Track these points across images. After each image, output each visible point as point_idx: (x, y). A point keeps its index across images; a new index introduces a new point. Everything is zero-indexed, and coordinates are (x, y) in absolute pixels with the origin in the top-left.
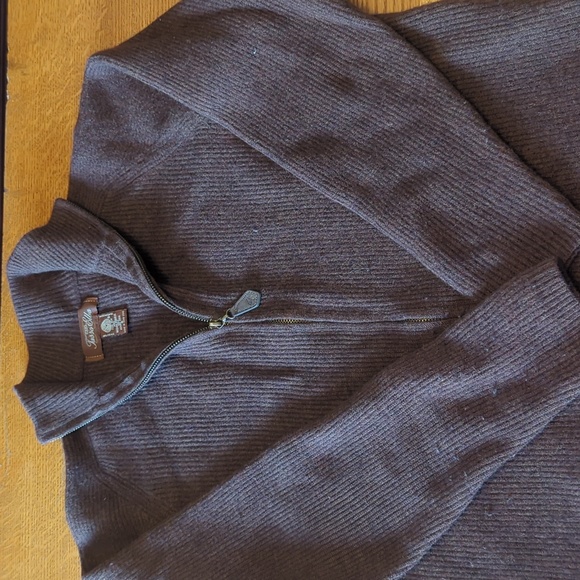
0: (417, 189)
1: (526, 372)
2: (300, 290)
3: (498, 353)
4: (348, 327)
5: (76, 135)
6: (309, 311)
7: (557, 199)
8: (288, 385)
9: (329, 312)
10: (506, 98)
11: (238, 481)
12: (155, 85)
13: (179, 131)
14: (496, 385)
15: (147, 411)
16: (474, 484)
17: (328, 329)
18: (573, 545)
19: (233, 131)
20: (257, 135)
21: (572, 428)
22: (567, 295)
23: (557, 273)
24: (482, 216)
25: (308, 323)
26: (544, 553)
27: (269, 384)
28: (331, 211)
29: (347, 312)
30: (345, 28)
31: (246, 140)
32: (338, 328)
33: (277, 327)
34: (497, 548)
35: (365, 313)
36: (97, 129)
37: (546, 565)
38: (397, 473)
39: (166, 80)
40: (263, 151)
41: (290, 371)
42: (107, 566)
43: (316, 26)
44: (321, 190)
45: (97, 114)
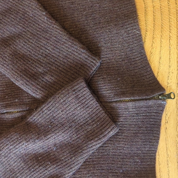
0: (11, 43)
1: (70, 137)
3: (56, 128)
24: (45, 57)
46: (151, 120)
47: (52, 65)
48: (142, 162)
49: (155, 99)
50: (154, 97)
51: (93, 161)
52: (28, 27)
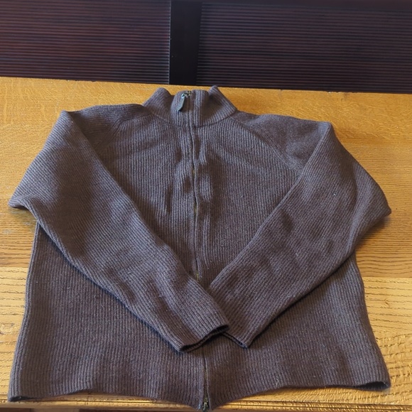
0: (264, 266)
1: (171, 311)
2: (212, 215)
3: (180, 297)
4: (192, 236)
5: (290, 117)
6: (201, 219)
7: (259, 327)
8: (162, 209)
9: (200, 228)
10: (313, 310)
11: (114, 183)
12: (317, 149)
13: (293, 163)
14: (164, 297)
15: (151, 146)
16: (112, 288)
17: (192, 228)
18: (78, 335)
19: (294, 186)
20: (292, 196)
21: (140, 334)
22: (211, 328)
23: (223, 324)
24: (250, 296)
25: (195, 219)
26: (74, 321)
27: (163, 200)
28: (254, 230)
29: (200, 237)
30: (348, 236)
31: (290, 192)
32: (192, 232)
33: (193, 203)
34: (77, 299)
35: (200, 244)
36: (293, 127)
37: (68, 322)
38: (118, 255)
39: (319, 154)
40: (284, 200)
41: (169, 210)
42: (71, 120)
43: (349, 223)
44: (264, 224)
45: (300, 127)
46: (182, 391)
47: (242, 301)
48: (139, 380)
49: (204, 397)
50: (207, 396)
51: (143, 334)
52: (280, 282)
